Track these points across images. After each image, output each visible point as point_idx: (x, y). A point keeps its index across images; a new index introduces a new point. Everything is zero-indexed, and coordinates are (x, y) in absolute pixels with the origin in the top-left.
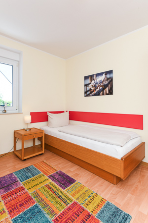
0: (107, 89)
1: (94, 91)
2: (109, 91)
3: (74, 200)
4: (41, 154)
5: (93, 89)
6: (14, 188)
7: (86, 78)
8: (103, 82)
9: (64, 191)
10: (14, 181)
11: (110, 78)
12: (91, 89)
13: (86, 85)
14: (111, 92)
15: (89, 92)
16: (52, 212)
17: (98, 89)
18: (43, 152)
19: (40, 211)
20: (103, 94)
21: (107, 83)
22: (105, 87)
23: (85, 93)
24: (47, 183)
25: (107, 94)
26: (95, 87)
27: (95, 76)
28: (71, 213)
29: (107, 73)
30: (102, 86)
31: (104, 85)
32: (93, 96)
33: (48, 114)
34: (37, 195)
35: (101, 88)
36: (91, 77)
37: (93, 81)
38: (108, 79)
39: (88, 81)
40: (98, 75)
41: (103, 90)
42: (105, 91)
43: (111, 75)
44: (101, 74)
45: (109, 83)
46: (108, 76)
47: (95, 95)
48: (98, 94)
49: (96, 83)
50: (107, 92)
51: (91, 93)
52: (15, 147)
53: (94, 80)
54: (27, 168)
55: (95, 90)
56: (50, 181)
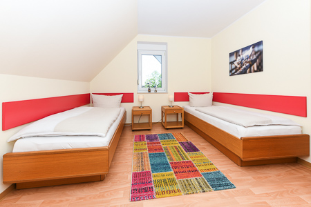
0: (255, 65)
1: (239, 68)
2: (258, 67)
3: (190, 159)
4: (182, 128)
5: (238, 66)
6: (156, 141)
7: (231, 55)
8: (250, 57)
9: (186, 154)
10: (156, 138)
11: (259, 51)
12: (236, 67)
13: (231, 63)
14: (260, 69)
15: (234, 71)
16: (171, 159)
17: (245, 66)
18: (183, 126)
19: (165, 156)
20: (250, 72)
21: (255, 57)
22: (253, 62)
23: (231, 71)
24: (176, 145)
25: (255, 71)
26: (241, 64)
27: (241, 51)
28: (183, 164)
29: (254, 46)
30: (249, 62)
31: (252, 61)
32: (238, 74)
33: (189, 94)
34: (166, 149)
35: (248, 64)
36: (237, 53)
37: (239, 58)
38: (256, 53)
39: (233, 58)
40: (244, 49)
41: (250, 66)
42: (252, 68)
43: (260, 48)
44: (247, 48)
45: (257, 57)
46: (256, 49)
47: (241, 73)
48: (244, 72)
49: (243, 59)
50: (256, 69)
51: (236, 72)
52: (162, 119)
53: (239, 56)
54: (167, 134)
55: (241, 67)
56: (179, 145)
